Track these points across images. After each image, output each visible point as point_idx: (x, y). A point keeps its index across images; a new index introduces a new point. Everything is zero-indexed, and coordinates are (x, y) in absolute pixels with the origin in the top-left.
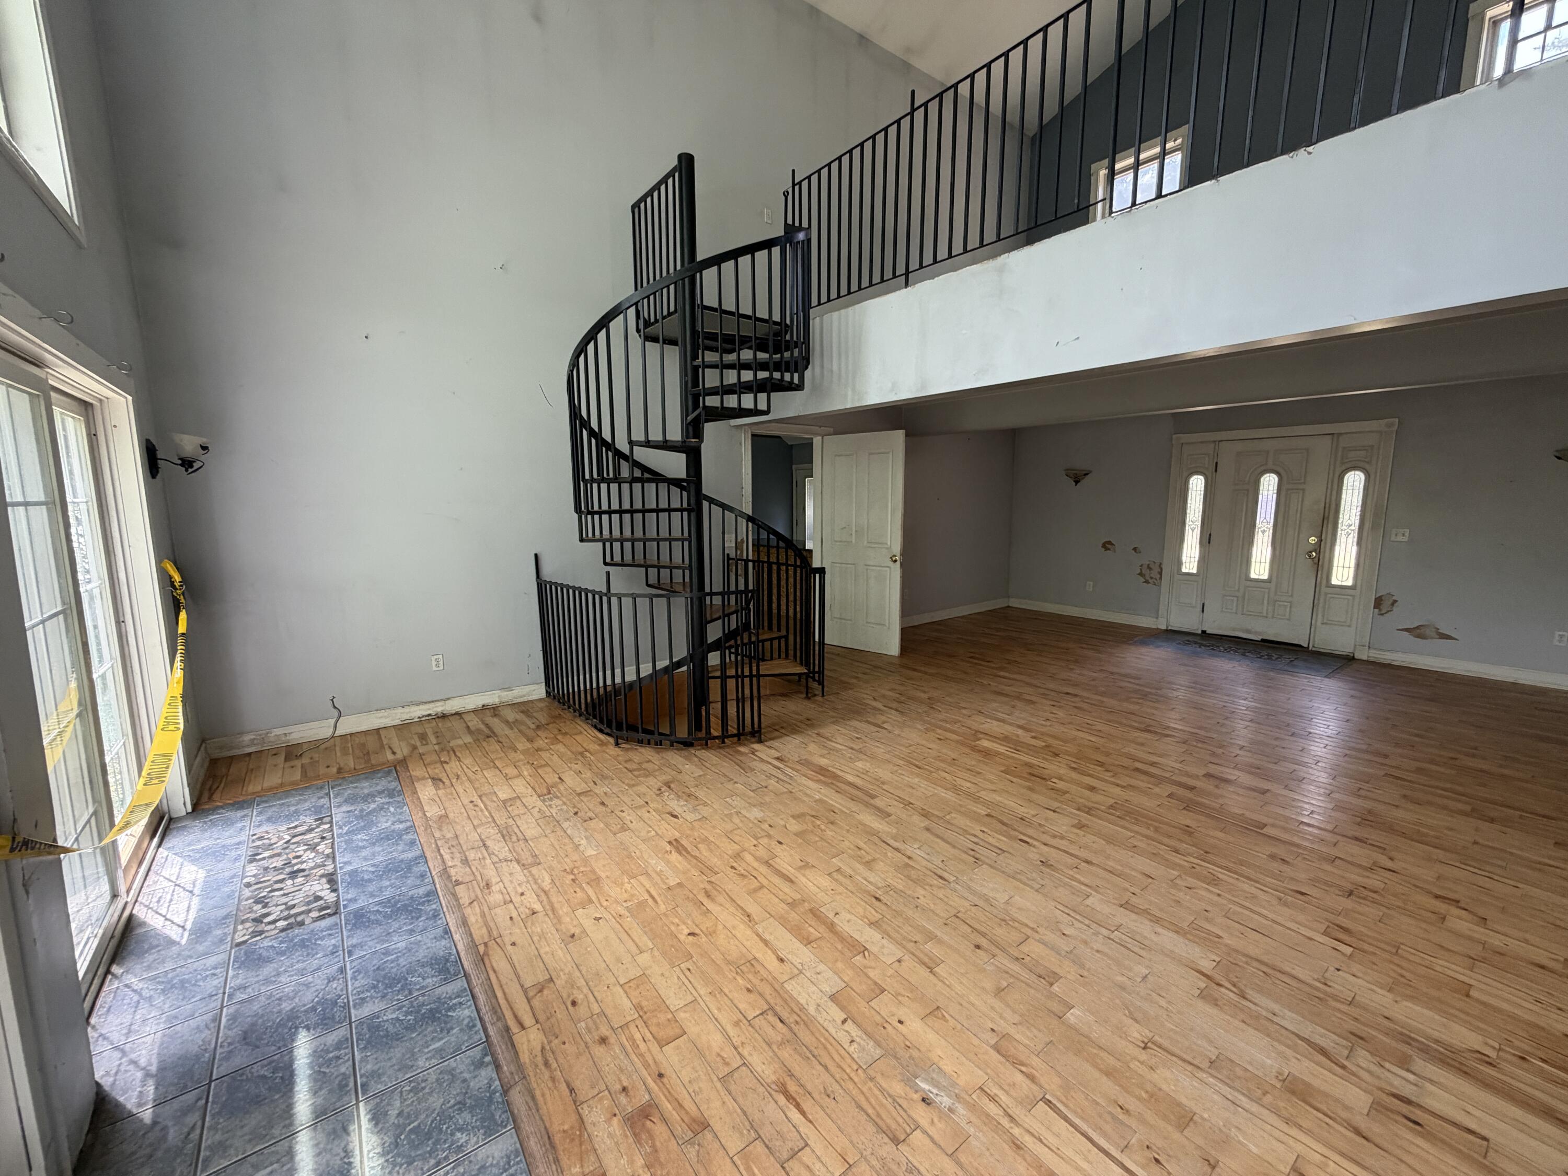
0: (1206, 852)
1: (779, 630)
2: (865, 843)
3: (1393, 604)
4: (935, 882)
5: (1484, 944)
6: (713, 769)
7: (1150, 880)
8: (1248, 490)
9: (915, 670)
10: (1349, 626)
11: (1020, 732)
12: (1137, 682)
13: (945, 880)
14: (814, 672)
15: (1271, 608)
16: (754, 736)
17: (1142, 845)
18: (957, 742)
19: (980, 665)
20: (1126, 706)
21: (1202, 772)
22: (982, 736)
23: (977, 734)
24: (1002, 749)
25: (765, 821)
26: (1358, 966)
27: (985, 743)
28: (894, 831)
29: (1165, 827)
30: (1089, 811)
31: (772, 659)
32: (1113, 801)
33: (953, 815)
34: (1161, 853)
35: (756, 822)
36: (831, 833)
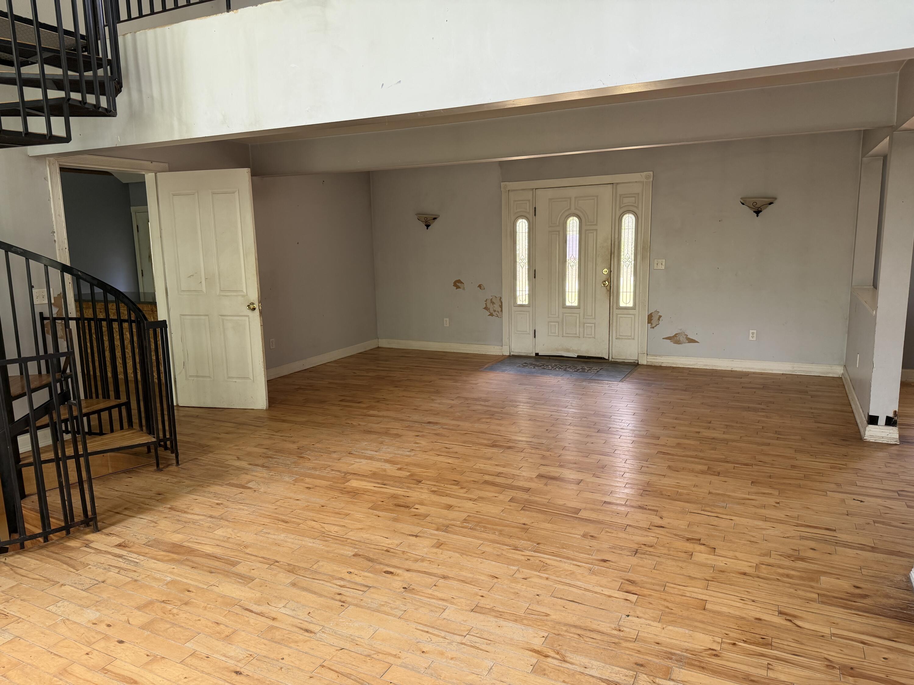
0: (538, 544)
1: (118, 397)
2: (225, 616)
3: (659, 319)
4: (301, 637)
5: (713, 567)
6: (31, 575)
7: (495, 580)
8: (559, 231)
9: (284, 421)
10: (634, 339)
11: (387, 466)
12: (487, 403)
13: (311, 632)
14: (165, 439)
15: (582, 330)
16: (88, 525)
17: (488, 549)
18: (326, 487)
19: (350, 407)
20: (478, 426)
21: (534, 475)
22: (350, 477)
23: (346, 476)
24: (369, 486)
25: (101, 622)
26: (640, 608)
27: (354, 483)
28: (258, 595)
29: (506, 529)
30: (446, 528)
31: (112, 431)
32: (466, 515)
33: (321, 563)
34: (504, 553)
35: (90, 625)
36: (185, 615)
